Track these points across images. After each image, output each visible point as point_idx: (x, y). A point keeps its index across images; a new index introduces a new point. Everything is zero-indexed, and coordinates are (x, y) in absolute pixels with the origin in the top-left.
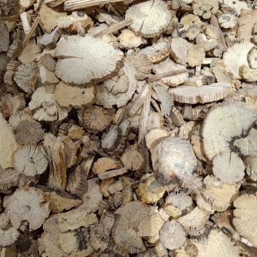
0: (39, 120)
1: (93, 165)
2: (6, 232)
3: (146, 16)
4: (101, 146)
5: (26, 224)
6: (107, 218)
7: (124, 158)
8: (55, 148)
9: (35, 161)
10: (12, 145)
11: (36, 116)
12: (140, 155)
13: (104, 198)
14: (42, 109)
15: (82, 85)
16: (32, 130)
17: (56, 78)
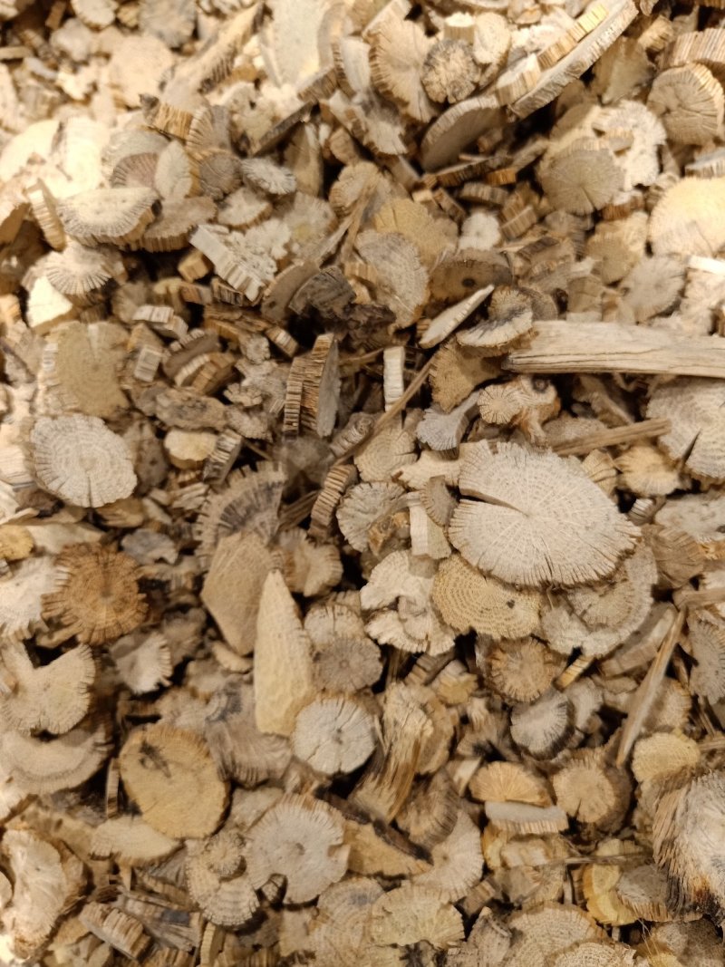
0: (382, 641)
1: (476, 773)
2: (225, 886)
3: (708, 420)
4: (507, 732)
5: (279, 882)
6: (489, 935)
7: (561, 782)
8: (409, 729)
9: (344, 739)
10: (297, 684)
11: (375, 628)
12: (607, 785)
13: (487, 870)
14: (392, 615)
15: (513, 585)
16: (355, 661)
17: (446, 545)
